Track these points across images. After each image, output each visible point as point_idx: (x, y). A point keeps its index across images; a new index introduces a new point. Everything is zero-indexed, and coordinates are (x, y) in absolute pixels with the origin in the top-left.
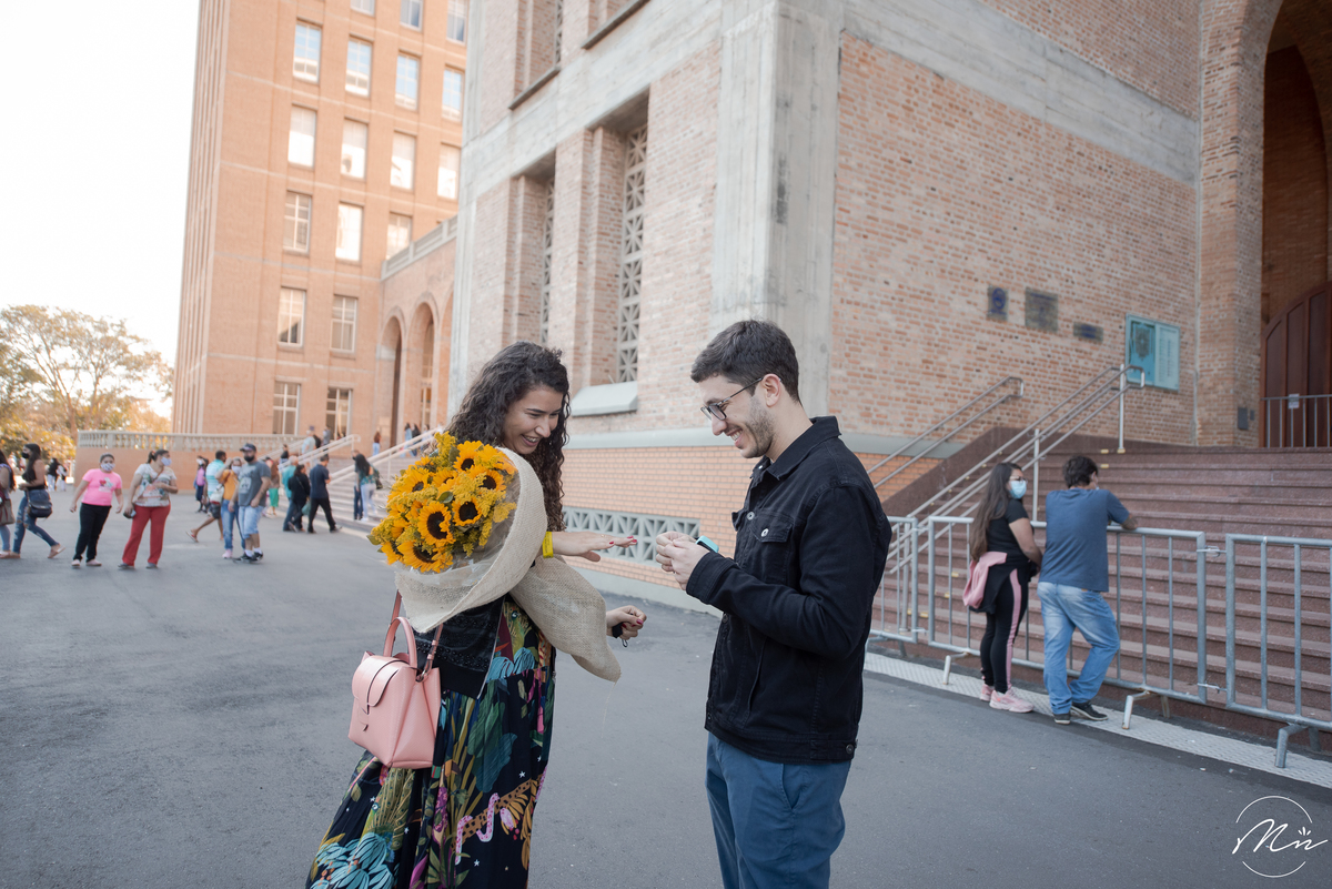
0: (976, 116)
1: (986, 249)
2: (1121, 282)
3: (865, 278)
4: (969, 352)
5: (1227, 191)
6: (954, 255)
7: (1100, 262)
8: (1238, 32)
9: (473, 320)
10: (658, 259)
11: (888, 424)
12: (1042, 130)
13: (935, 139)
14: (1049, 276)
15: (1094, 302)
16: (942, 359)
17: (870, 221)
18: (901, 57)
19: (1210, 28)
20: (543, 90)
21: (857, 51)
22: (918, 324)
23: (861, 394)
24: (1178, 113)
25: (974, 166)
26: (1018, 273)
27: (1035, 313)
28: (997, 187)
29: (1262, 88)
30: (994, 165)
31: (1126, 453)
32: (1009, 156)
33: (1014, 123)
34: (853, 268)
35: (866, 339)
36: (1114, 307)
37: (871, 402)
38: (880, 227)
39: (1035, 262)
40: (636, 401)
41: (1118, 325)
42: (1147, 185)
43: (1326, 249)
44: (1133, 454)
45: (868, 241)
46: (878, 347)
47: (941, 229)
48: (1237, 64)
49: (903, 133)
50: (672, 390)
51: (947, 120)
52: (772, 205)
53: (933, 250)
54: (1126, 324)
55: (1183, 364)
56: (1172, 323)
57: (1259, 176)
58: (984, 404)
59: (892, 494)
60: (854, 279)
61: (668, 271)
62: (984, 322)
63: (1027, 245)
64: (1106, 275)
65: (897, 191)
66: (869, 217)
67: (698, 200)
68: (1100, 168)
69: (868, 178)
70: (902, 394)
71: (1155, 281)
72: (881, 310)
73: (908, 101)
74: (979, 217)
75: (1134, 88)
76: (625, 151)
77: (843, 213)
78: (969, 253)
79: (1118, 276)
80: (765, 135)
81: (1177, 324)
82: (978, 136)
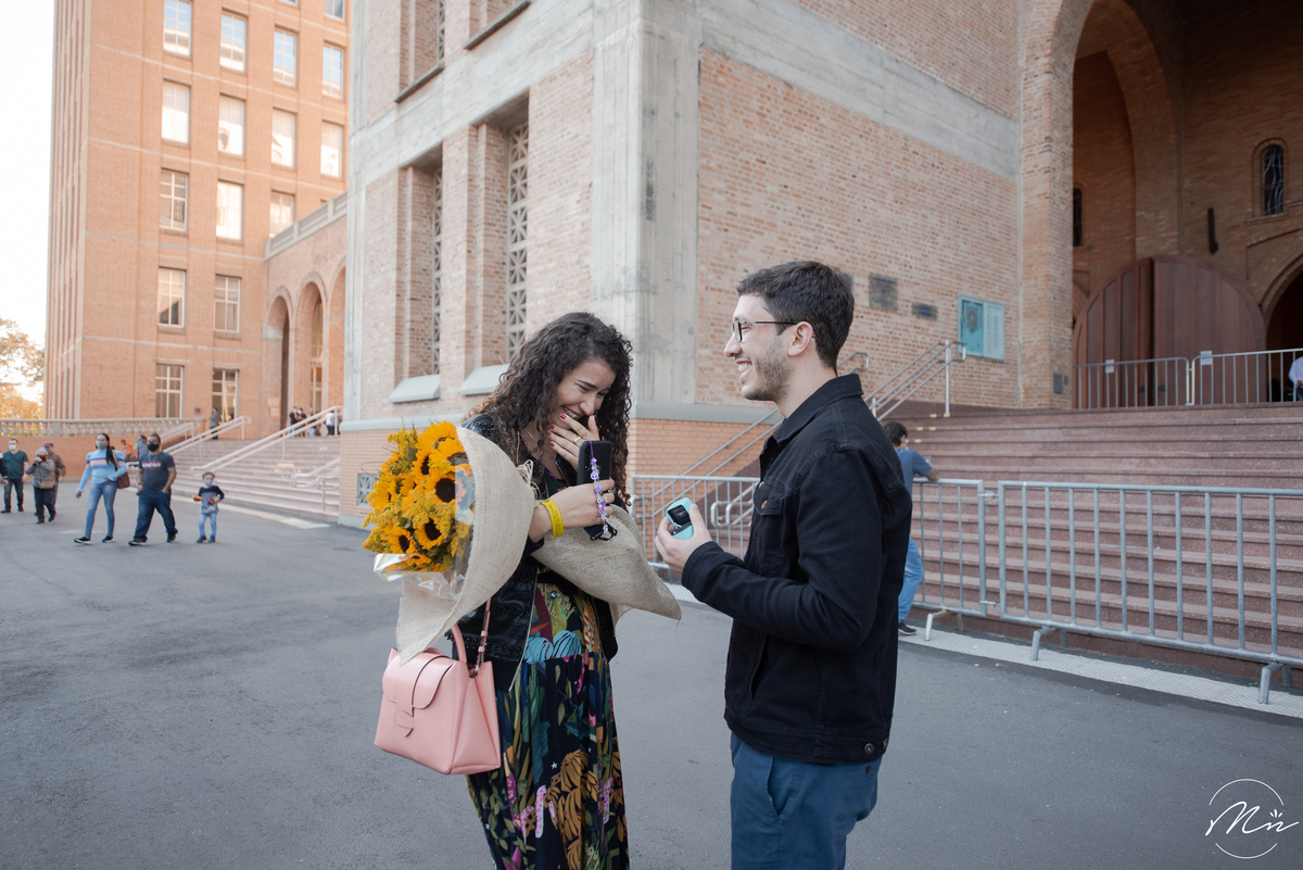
0: (822, 120)
1: (834, 239)
2: (953, 266)
3: (726, 267)
5: (1042, 185)
6: (805, 245)
7: (935, 248)
8: (1049, 44)
9: (366, 304)
10: (541, 249)
12: (881, 132)
13: (786, 141)
14: (890, 262)
15: (930, 284)
17: (730, 216)
18: (753, 68)
19: (1027, 39)
20: (428, 86)
21: (715, 63)
23: (726, 371)
24: (1000, 115)
25: (822, 165)
26: (862, 260)
27: (878, 295)
28: (842, 184)
29: (1071, 93)
30: (838, 164)
31: (951, 417)
32: (852, 156)
33: (857, 126)
34: (715, 258)
36: (948, 288)
38: (739, 221)
39: (877, 250)
41: (951, 303)
42: (975, 179)
43: (1134, 231)
44: (956, 417)
45: (729, 234)
47: (793, 222)
48: (1049, 72)
49: (757, 136)
51: (797, 124)
52: (642, 203)
53: (786, 240)
54: (958, 303)
55: (1007, 336)
56: (998, 301)
57: (1069, 171)
60: (716, 268)
61: (551, 261)
63: (870, 235)
64: (940, 260)
65: (753, 189)
66: (729, 213)
67: (577, 196)
68: (933, 165)
69: (727, 178)
71: (982, 264)
73: (762, 108)
74: (827, 211)
75: (961, 94)
76: (508, 146)
77: (705, 210)
78: (819, 243)
79: (951, 260)
80: (634, 140)
81: (1002, 302)
82: (824, 138)
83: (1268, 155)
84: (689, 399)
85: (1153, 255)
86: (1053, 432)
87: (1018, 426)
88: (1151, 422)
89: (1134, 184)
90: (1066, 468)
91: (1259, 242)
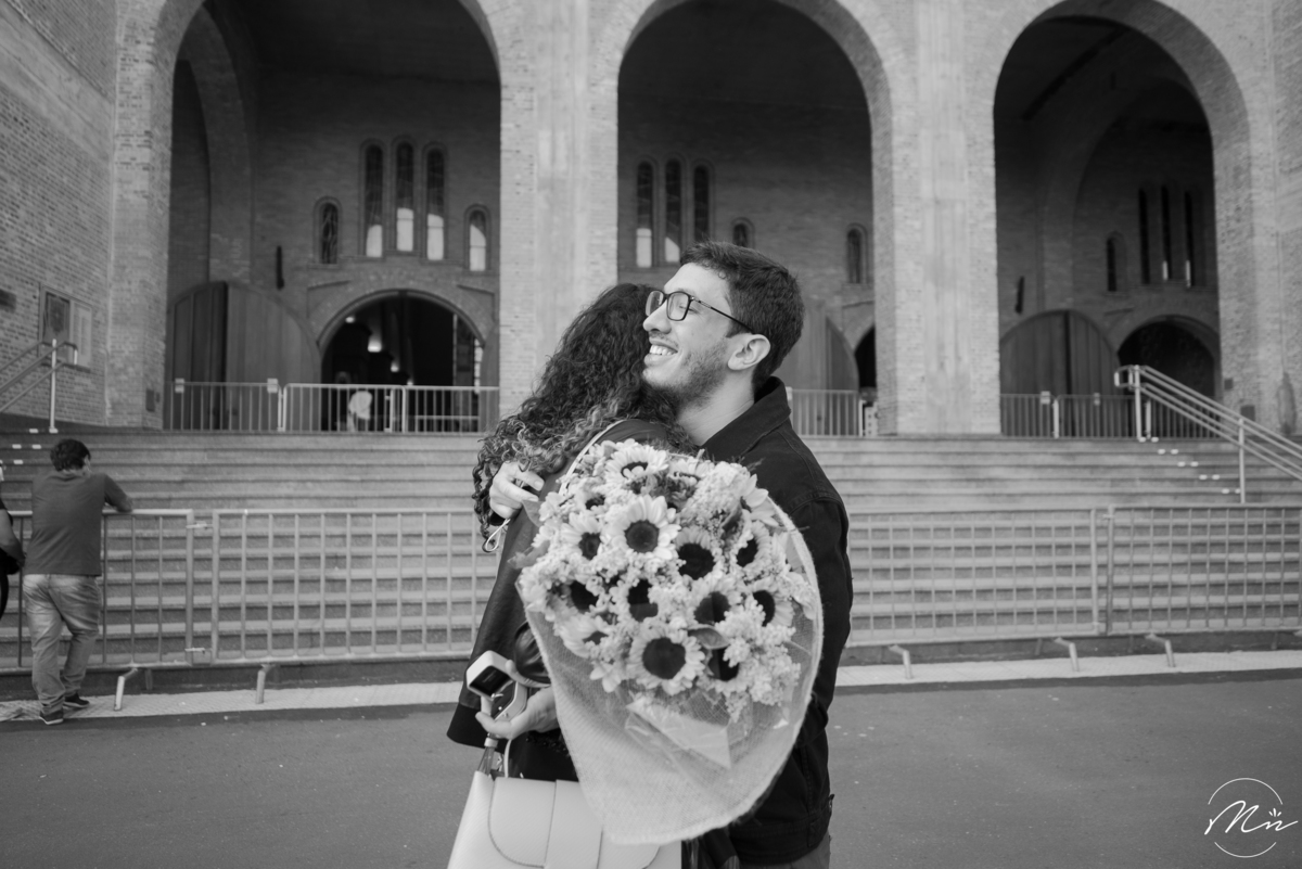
2: (36, 249)
5: (140, 183)
7: (15, 222)
8: (153, 33)
15: (6, 265)
19: (126, 16)
24: (95, 88)
29: (171, 93)
36: (29, 275)
41: (31, 294)
42: (65, 153)
43: (208, 252)
48: (150, 62)
54: (41, 295)
55: (95, 343)
56: (86, 300)
57: (167, 175)
64: (20, 238)
68: (16, 120)
71: (70, 254)
75: (52, 46)
79: (33, 241)
81: (91, 302)
83: (326, 211)
85: (226, 279)
91: (318, 287)
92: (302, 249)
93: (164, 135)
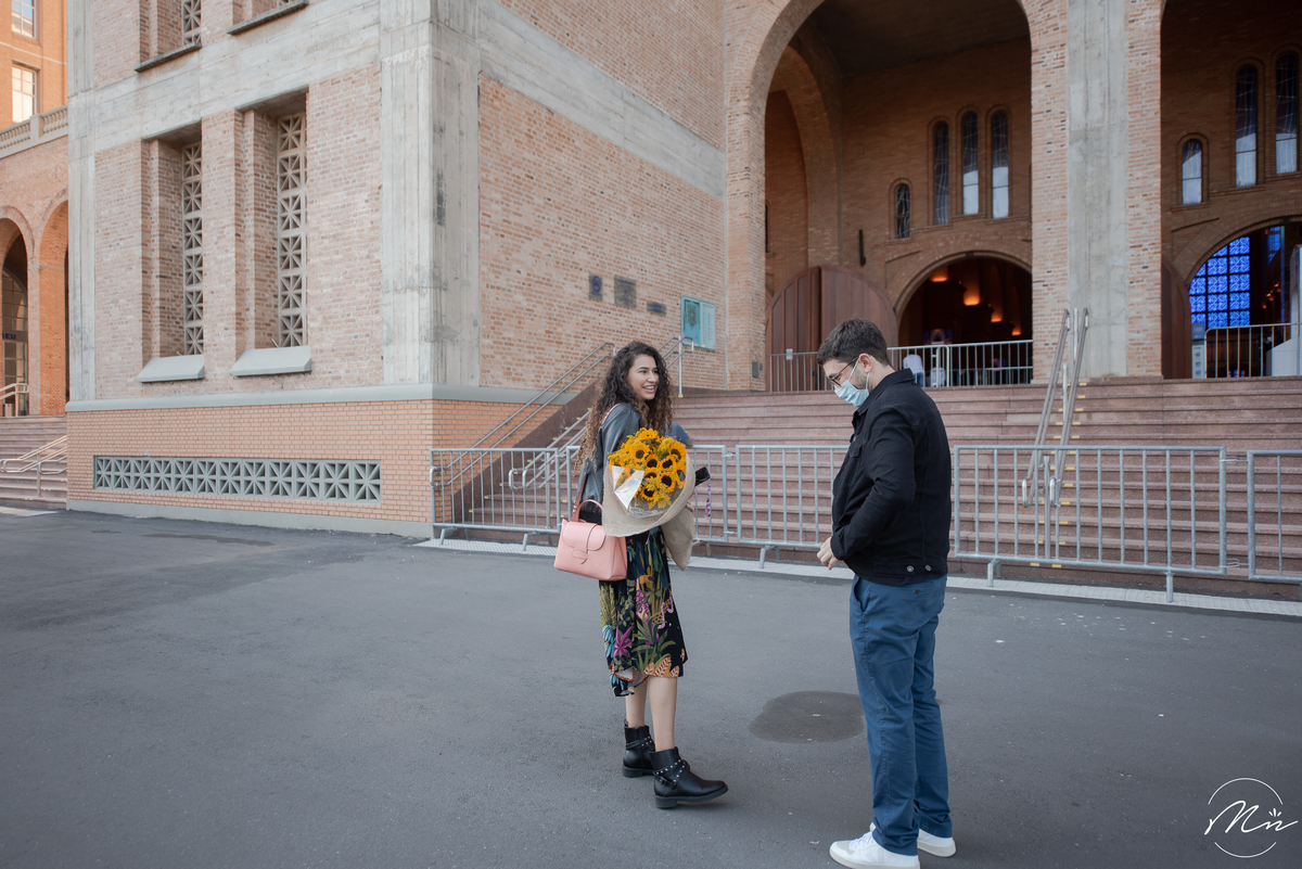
0: (577, 143)
1: (587, 246)
2: (677, 271)
3: (503, 268)
4: (577, 324)
5: (743, 208)
6: (565, 250)
7: (664, 256)
8: (748, 90)
10: (326, 241)
11: (523, 380)
12: (622, 156)
13: (549, 160)
14: (630, 267)
15: (660, 286)
16: (559, 330)
17: (505, 224)
18: (523, 95)
19: (730, 83)
20: (181, 61)
21: (492, 89)
22: (542, 303)
23: (504, 358)
24: (711, 145)
25: (577, 182)
26: (609, 264)
27: (621, 294)
28: (593, 199)
29: (763, 132)
30: (591, 181)
31: (685, 397)
32: (600, 175)
33: (603, 149)
34: (494, 260)
35: (506, 315)
36: (674, 290)
37: (511, 364)
38: (513, 228)
39: (620, 256)
40: (311, 363)
41: (676, 302)
42: (692, 198)
43: (807, 244)
44: (689, 398)
45: (504, 239)
46: (514, 321)
47: (555, 230)
48: (747, 114)
49: (526, 155)
50: (346, 355)
51: (557, 145)
52: (433, 210)
53: (550, 246)
54: (681, 302)
55: (718, 330)
56: (710, 301)
57: (762, 196)
58: (589, 363)
59: (528, 433)
60: (495, 269)
61: (337, 253)
62: (587, 301)
63: (614, 243)
64: (668, 266)
65: (523, 200)
66: (504, 221)
67: (365, 196)
68: (662, 186)
69: (503, 190)
70: (532, 357)
71: (699, 270)
72: (515, 292)
73: (529, 130)
74: (581, 221)
75: (683, 126)
76: (276, 134)
77: (486, 217)
78: (575, 249)
79: (676, 266)
80: (426, 151)
81: (714, 302)
82: (579, 159)
83: (900, 190)
84: (475, 383)
85: (820, 264)
86: (761, 409)
87: (735, 405)
88: (826, 402)
89: (807, 205)
90: (772, 437)
91: (894, 259)
92: (880, 229)
93: (759, 166)
